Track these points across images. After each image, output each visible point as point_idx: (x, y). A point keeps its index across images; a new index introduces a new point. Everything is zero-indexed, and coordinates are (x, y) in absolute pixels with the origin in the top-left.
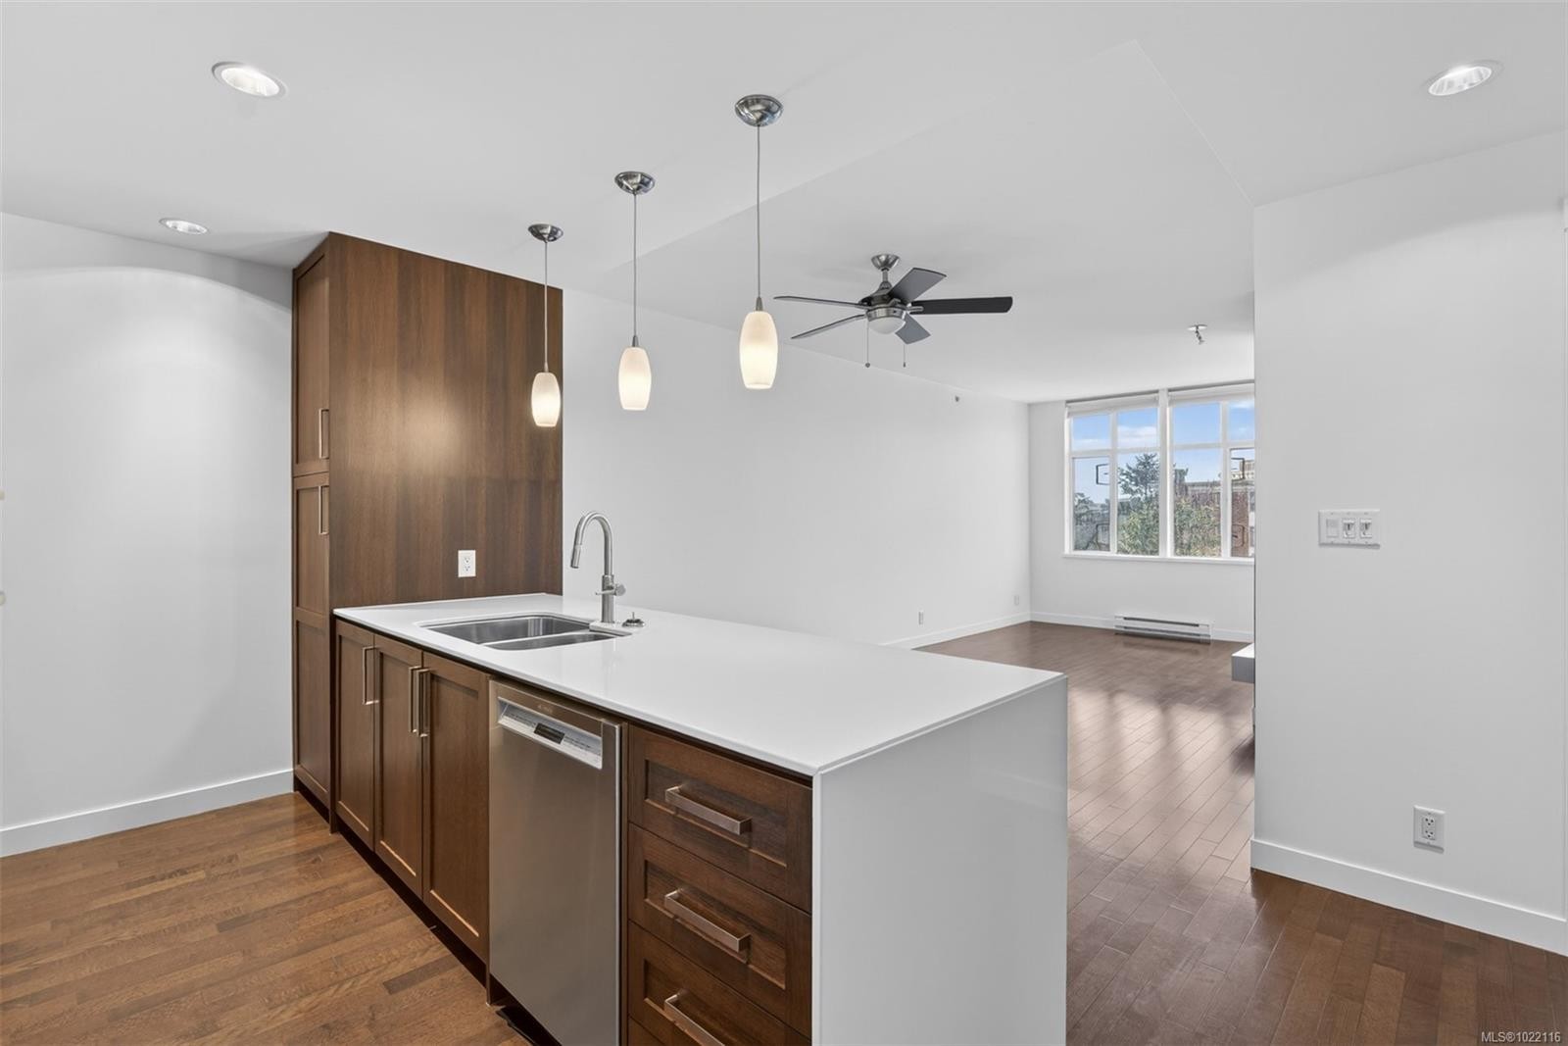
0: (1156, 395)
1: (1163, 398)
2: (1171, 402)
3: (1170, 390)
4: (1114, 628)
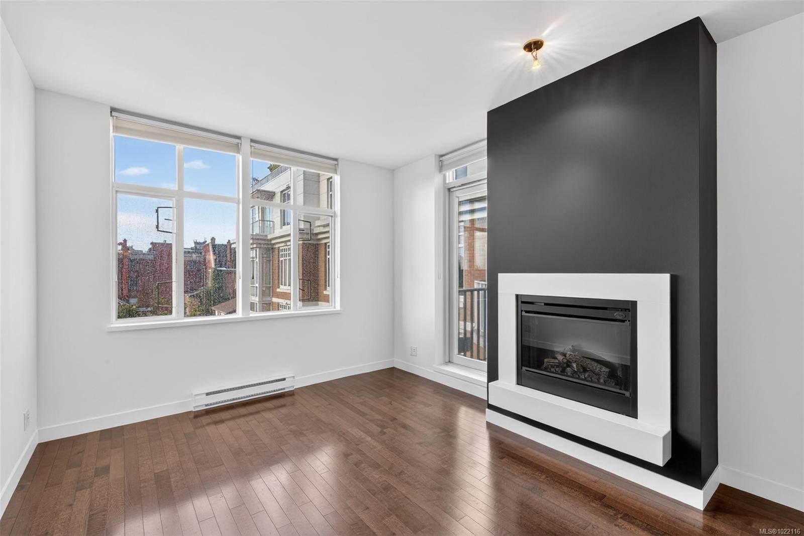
0: (239, 141)
4: (192, 409)
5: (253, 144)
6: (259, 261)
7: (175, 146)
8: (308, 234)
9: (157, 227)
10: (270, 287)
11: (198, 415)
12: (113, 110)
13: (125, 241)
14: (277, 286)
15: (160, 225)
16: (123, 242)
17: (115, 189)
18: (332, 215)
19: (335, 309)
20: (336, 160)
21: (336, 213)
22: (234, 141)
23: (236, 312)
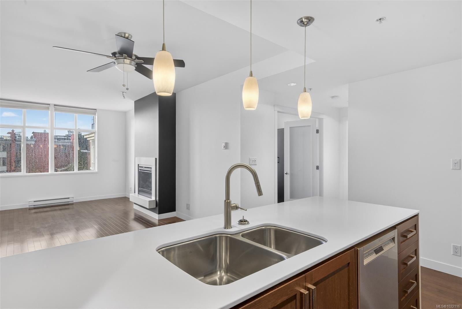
0: (49, 106)
1: (52, 108)
2: (56, 110)
3: (55, 105)
4: (28, 207)
5: (55, 106)
11: (30, 209)
19: (95, 171)
20: (96, 110)
21: (96, 131)
22: (47, 106)
23: (48, 172)
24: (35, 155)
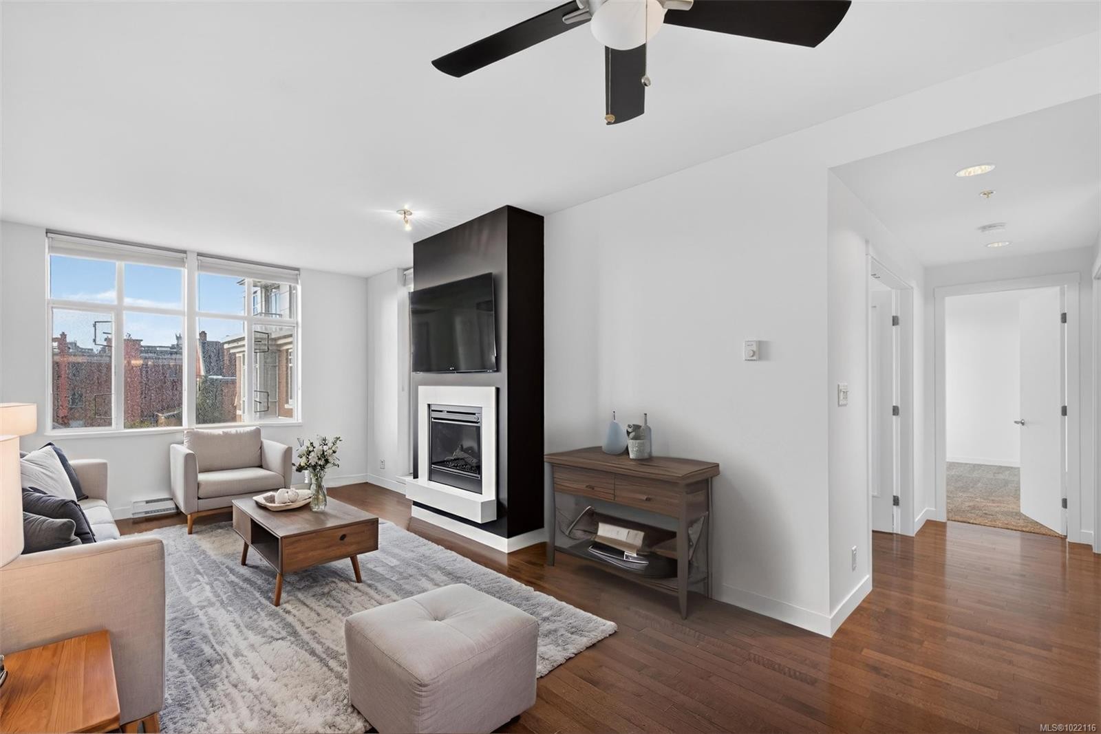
0: (184, 255)
1: (192, 260)
2: (201, 267)
3: (199, 254)
4: (132, 516)
5: (200, 257)
6: (260, 367)
7: (115, 264)
8: (266, 345)
9: (95, 341)
10: (276, 402)
12: (48, 231)
13: (64, 335)
14: (285, 399)
15: (97, 339)
16: (60, 337)
17: (50, 305)
18: (295, 325)
19: (296, 422)
20: (298, 269)
21: (297, 323)
22: (178, 255)
23: (181, 425)
24: (148, 381)
